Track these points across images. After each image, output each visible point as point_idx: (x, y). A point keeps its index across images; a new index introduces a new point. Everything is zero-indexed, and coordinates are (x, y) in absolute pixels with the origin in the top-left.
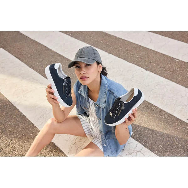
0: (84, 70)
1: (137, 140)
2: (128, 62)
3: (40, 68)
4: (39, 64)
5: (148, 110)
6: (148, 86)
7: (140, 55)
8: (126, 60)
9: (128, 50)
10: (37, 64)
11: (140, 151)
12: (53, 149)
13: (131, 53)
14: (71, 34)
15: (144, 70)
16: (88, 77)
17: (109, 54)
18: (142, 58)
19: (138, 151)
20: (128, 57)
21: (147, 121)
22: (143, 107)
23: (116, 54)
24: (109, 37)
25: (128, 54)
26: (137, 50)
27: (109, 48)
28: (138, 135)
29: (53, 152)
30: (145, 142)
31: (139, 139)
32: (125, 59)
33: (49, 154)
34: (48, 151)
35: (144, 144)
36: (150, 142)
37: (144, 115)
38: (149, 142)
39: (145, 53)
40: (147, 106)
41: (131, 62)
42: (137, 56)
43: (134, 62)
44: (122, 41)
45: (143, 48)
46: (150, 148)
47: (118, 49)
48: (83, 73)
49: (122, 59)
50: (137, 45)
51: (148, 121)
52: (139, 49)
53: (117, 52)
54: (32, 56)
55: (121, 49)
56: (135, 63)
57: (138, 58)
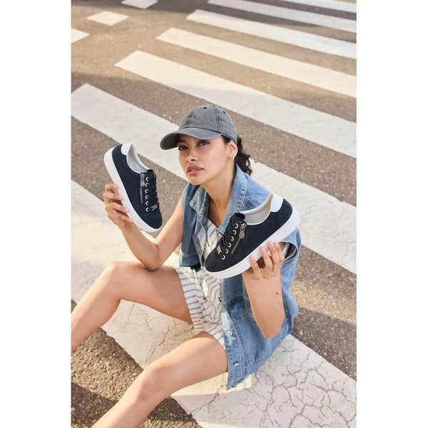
0: (194, 153)
1: (310, 346)
2: (299, 182)
3: (94, 182)
4: (93, 173)
5: (339, 283)
6: (343, 232)
7: (328, 168)
8: (295, 177)
9: (300, 157)
10: (89, 172)
11: (316, 370)
12: (109, 351)
13: (307, 163)
14: (170, 117)
15: (334, 200)
16: (203, 169)
17: (256, 162)
18: (333, 174)
19: (311, 369)
20: (300, 171)
21: (335, 307)
22: (329, 277)
23: (273, 163)
24: (258, 127)
25: (300, 166)
26: (322, 159)
27: (257, 151)
28: (314, 334)
29: (111, 358)
30: (330, 350)
31: (314, 343)
32: (292, 176)
33: (100, 362)
34: (98, 356)
35: (325, 354)
36: (340, 352)
37: (330, 293)
38: (338, 352)
39: (339, 166)
40: (339, 276)
41: (307, 183)
42: (322, 171)
43: (313, 182)
44: (287, 137)
45: (337, 154)
46: (340, 364)
47: (276, 154)
48: (192, 160)
49: (286, 174)
50: (322, 147)
51: (338, 307)
52: (325, 156)
53: (276, 161)
54: (77, 156)
55: (284, 153)
56: (316, 184)
57: (322, 174)
